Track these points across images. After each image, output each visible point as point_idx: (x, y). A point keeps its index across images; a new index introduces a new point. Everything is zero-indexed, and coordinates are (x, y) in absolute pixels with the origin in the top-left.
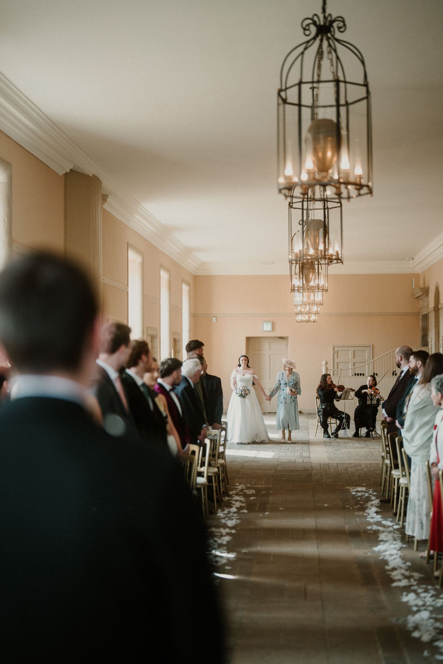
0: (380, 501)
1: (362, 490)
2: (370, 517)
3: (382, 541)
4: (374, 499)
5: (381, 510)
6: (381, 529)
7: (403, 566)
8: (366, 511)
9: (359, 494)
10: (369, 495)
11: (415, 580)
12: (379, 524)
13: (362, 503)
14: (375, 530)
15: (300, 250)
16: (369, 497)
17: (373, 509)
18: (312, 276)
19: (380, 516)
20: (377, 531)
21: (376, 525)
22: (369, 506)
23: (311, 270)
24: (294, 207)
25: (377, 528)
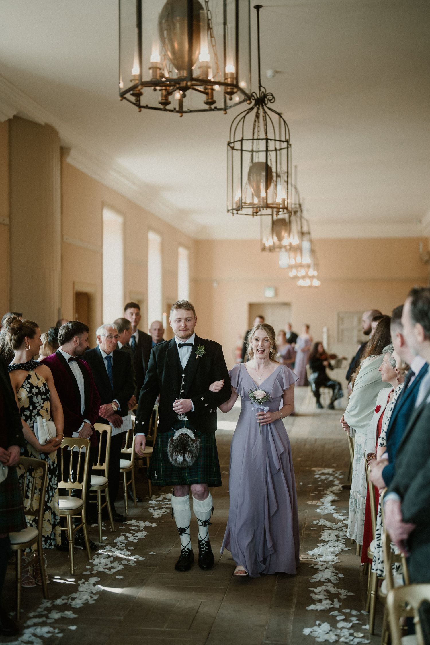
0: (342, 487)
1: (329, 471)
2: (322, 507)
3: (323, 541)
4: (338, 484)
5: (339, 499)
6: (328, 524)
7: (332, 579)
8: (321, 500)
9: (323, 477)
10: (334, 478)
11: (340, 600)
12: (329, 517)
13: (321, 488)
14: (321, 525)
15: (239, 198)
16: (333, 481)
17: (330, 497)
18: (284, 234)
19: (334, 507)
20: (322, 527)
21: (324, 519)
22: (328, 493)
23: (283, 227)
24: (235, 148)
25: (325, 523)
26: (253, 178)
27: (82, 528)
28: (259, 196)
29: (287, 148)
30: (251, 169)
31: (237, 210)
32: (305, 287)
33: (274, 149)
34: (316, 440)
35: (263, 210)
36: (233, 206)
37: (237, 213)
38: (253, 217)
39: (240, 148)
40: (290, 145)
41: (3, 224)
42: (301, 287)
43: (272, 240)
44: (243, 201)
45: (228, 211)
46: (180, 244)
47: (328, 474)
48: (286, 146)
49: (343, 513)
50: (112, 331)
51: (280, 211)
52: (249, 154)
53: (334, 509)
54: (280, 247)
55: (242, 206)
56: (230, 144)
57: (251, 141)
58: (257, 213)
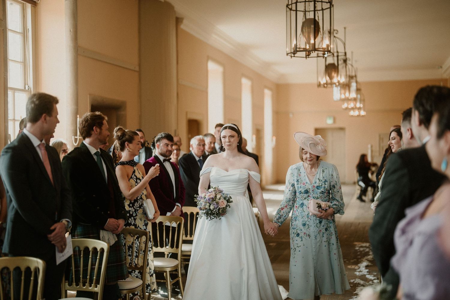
1: (366, 245)
2: (359, 270)
5: (372, 265)
6: (362, 282)
8: (359, 265)
9: (362, 249)
10: (369, 250)
12: (363, 278)
13: (359, 257)
14: (356, 283)
15: (295, 44)
16: (368, 252)
17: (365, 264)
18: (334, 74)
19: (367, 270)
20: (357, 284)
21: (359, 278)
22: (364, 260)
23: (333, 70)
24: (293, 9)
25: (359, 281)
26: (305, 30)
27: (178, 281)
28: (309, 43)
29: (330, 8)
30: (304, 23)
31: (294, 54)
32: (355, 116)
33: (321, 9)
34: (359, 223)
35: (312, 52)
36: (291, 51)
37: (294, 56)
38: (306, 59)
39: (295, 9)
40: (333, 6)
41: (135, 71)
42: (352, 116)
43: (325, 79)
44: (298, 47)
45: (287, 54)
46: (266, 87)
47: (366, 247)
48: (329, 6)
49: (373, 275)
50: (200, 141)
51: (325, 54)
52: (302, 14)
53: (367, 272)
54: (332, 84)
55: (297, 50)
56: (288, 6)
57: (304, 3)
58: (309, 55)
